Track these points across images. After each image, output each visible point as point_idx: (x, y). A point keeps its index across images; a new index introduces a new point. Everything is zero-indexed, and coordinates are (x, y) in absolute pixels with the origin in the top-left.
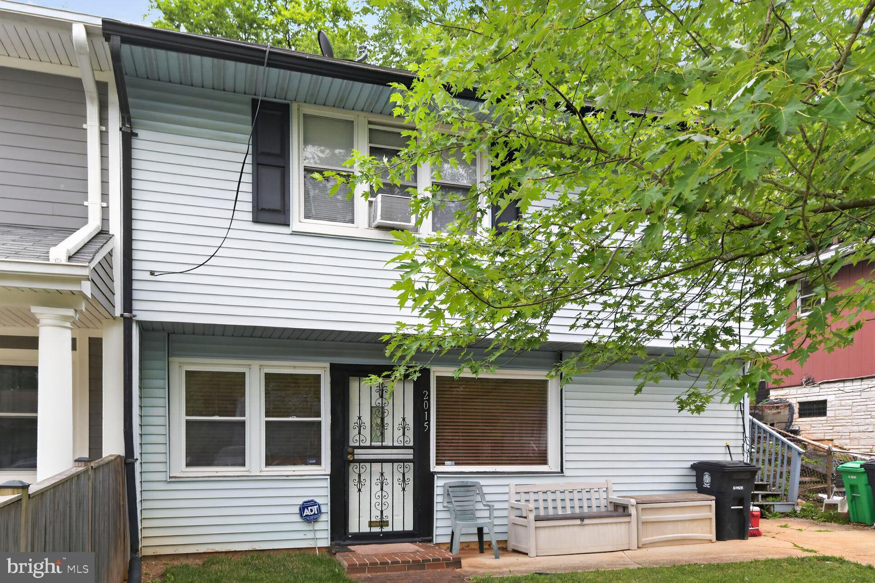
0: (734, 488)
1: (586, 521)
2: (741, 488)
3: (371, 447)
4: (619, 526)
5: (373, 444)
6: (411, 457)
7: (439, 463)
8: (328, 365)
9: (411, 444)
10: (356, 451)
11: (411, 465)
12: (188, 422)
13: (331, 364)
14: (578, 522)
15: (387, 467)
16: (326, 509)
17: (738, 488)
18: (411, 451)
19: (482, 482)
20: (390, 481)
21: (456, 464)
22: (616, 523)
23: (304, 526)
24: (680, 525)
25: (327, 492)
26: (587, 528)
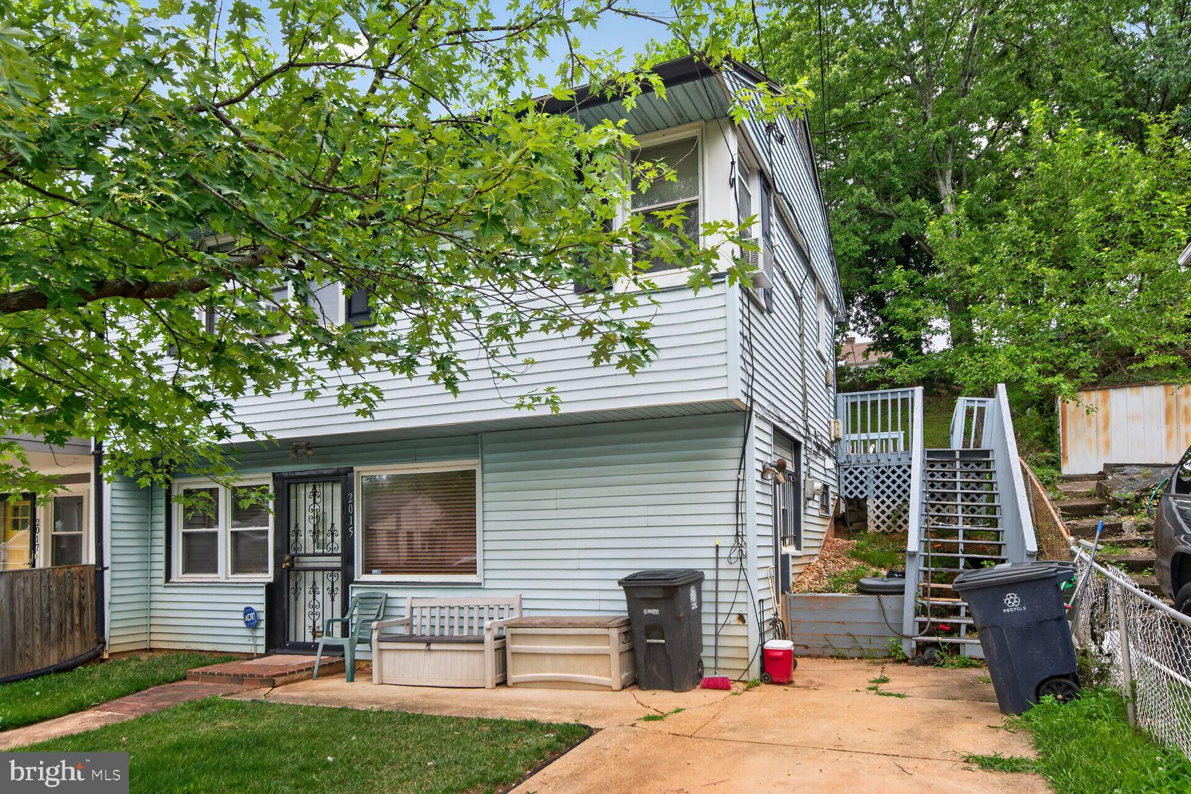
0: (645, 612)
1: (433, 647)
2: (655, 612)
3: (315, 555)
4: (471, 656)
5: (316, 551)
6: (339, 565)
7: (367, 571)
8: (270, 475)
9: (339, 551)
10: (303, 559)
11: (340, 573)
12: (184, 534)
13: (274, 475)
14: (423, 646)
15: (319, 575)
16: (263, 616)
17: (650, 611)
18: (339, 558)
19: (391, 593)
20: (321, 590)
21: (383, 573)
22: (468, 651)
23: (247, 632)
24: (562, 661)
25: (263, 600)
26: (433, 654)
